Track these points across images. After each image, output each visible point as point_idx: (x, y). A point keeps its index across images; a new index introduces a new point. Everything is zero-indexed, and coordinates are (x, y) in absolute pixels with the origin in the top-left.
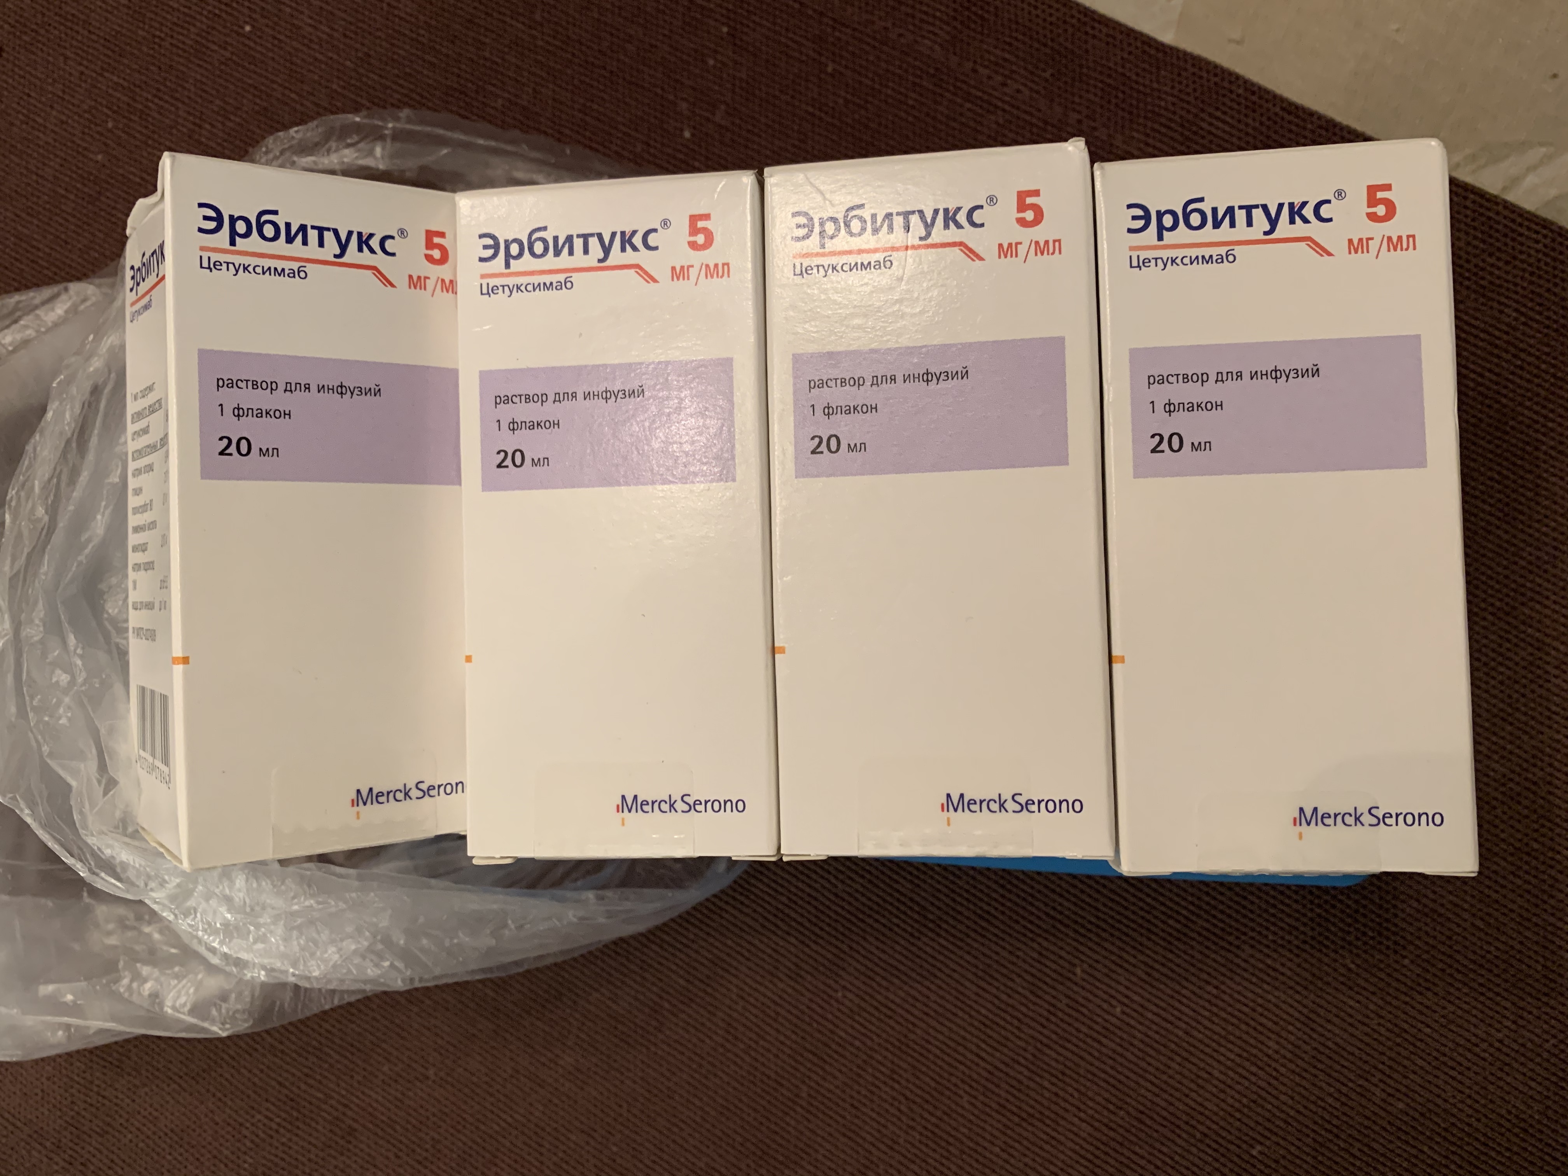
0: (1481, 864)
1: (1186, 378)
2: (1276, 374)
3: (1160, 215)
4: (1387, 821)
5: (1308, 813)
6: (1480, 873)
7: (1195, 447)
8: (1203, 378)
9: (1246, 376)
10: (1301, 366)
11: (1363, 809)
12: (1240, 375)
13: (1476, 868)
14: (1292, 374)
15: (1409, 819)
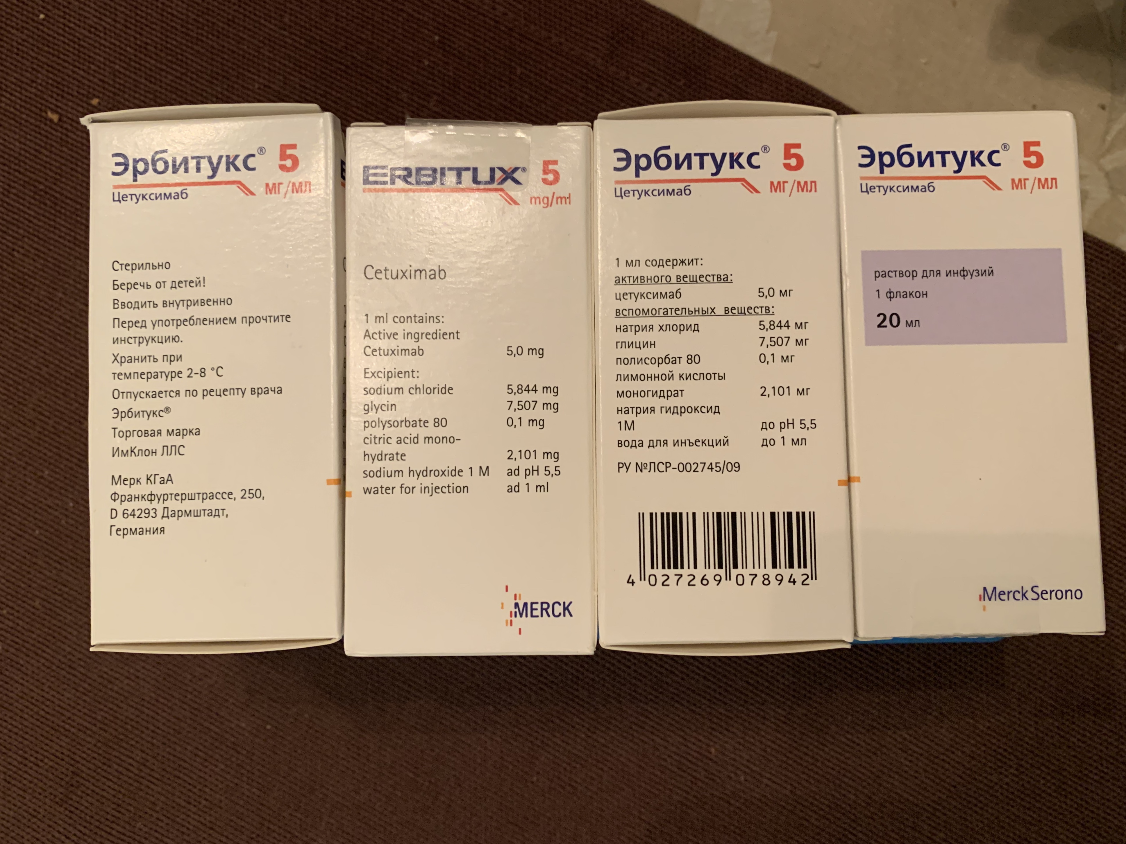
0: (1107, 625)
1: (901, 274)
2: (964, 273)
3: (881, 155)
4: (1044, 596)
5: (990, 591)
6: (1106, 632)
7: (909, 324)
8: (913, 274)
9: (943, 274)
10: (982, 268)
11: (1028, 588)
12: (939, 273)
13: (1104, 629)
14: (975, 274)
15: (1059, 595)
